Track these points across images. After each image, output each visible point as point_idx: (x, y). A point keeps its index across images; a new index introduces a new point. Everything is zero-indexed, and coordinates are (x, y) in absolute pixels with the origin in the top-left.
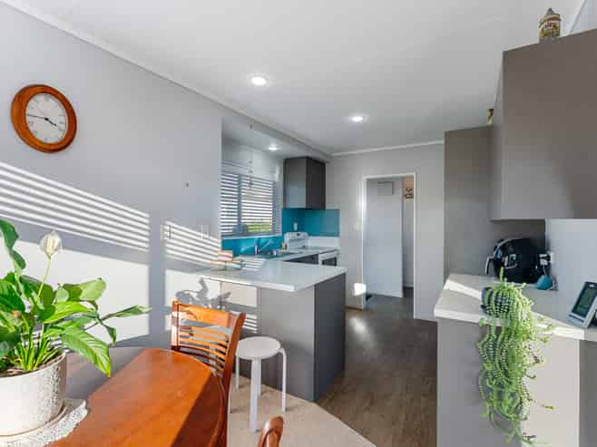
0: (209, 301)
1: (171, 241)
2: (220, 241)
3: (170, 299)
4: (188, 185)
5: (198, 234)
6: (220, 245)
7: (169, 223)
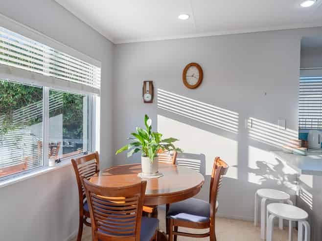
0: (285, 175)
1: (252, 129)
2: (297, 133)
3: (253, 165)
4: (266, 94)
5: (276, 126)
6: (298, 136)
7: (251, 118)
